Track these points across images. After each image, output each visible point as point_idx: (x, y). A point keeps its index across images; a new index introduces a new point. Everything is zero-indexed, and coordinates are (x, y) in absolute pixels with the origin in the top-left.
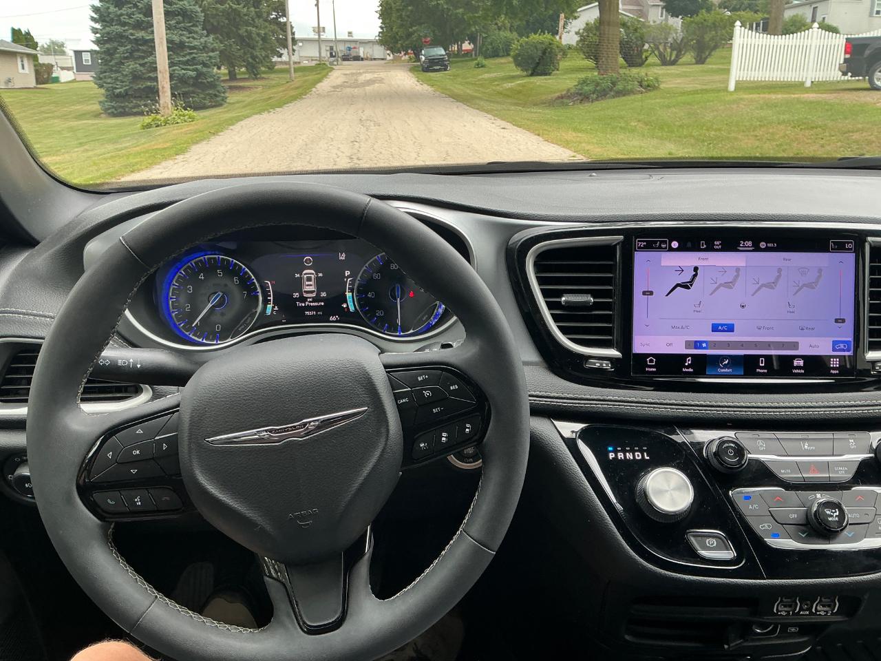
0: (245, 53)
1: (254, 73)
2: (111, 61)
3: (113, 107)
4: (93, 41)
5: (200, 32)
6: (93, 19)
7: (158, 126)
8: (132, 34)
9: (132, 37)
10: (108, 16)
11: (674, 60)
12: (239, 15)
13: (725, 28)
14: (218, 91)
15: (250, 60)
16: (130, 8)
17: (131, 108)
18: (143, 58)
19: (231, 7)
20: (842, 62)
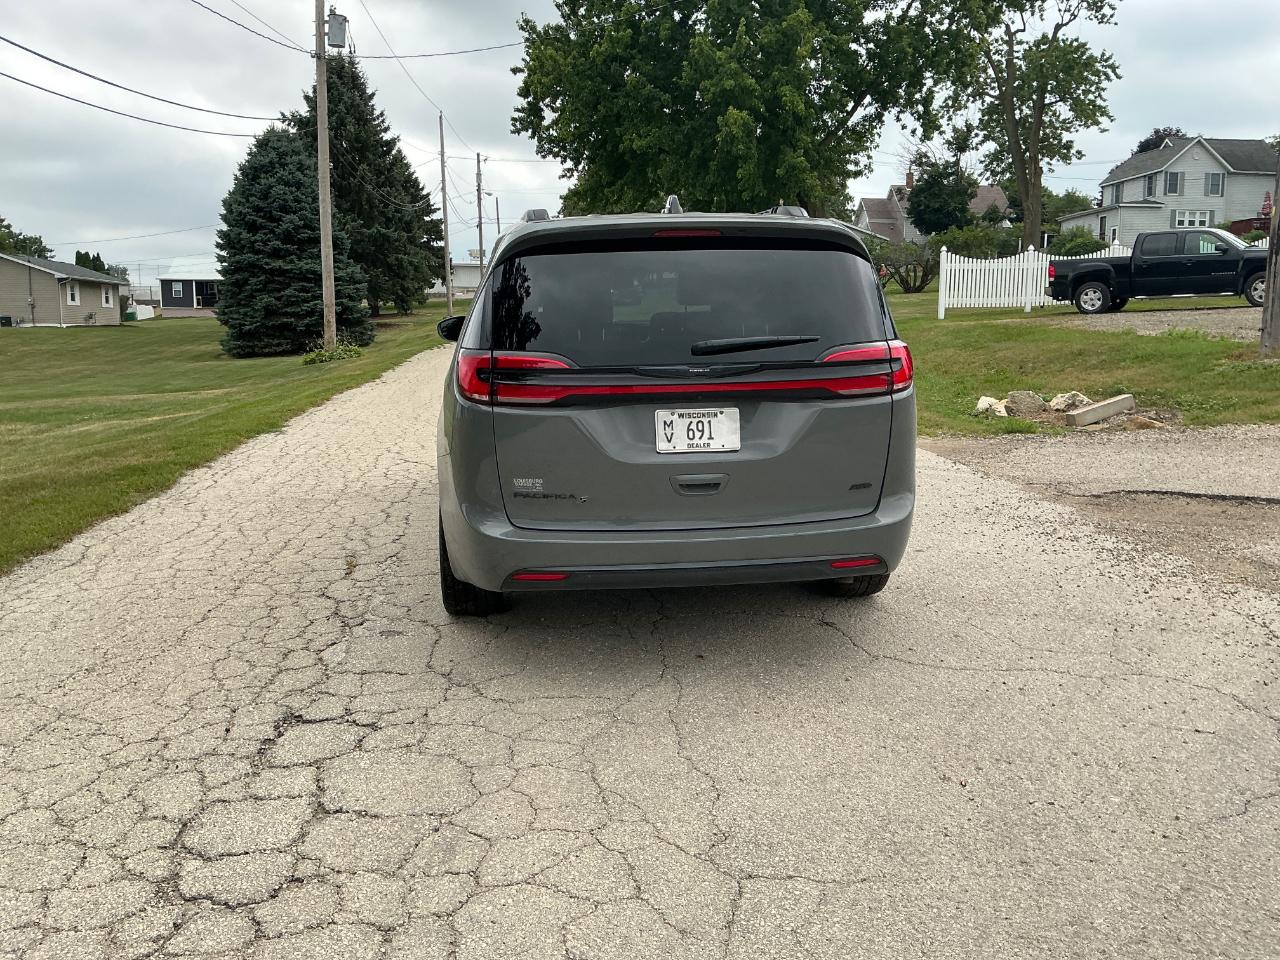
0: (394, 285)
1: (403, 307)
2: (239, 294)
3: (240, 347)
4: (218, 271)
5: (346, 261)
6: (218, 245)
7: (322, 362)
8: (267, 264)
9: (267, 267)
10: (239, 242)
11: (919, 287)
12: (388, 241)
13: (980, 247)
14: (365, 328)
15: (400, 292)
16: (264, 234)
17: (262, 348)
18: (279, 291)
19: (379, 231)
20: (1047, 286)
